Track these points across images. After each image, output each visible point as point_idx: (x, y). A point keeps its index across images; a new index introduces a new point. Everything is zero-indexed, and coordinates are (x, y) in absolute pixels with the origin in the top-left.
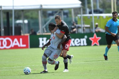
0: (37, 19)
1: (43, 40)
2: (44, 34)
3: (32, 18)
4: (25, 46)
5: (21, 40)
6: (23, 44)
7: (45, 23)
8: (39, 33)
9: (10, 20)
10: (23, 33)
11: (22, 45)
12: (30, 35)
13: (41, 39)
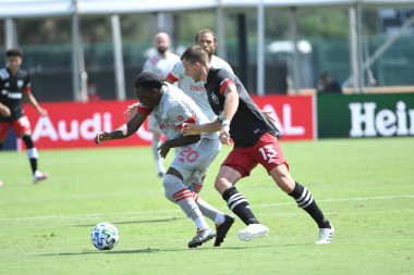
0: (343, 38)
1: (363, 112)
2: (366, 90)
3: (326, 36)
4: (300, 130)
5: (287, 110)
7: (372, 51)
8: (351, 86)
9: (250, 40)
10: (294, 88)
11: (289, 129)
12: (319, 94)
13: (355, 108)
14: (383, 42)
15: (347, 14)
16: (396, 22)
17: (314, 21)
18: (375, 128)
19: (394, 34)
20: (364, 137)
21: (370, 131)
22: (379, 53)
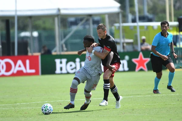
0: (52, 30)
1: (61, 63)
2: (63, 53)
3: (45, 29)
4: (33, 71)
5: (28, 62)
6: (31, 68)
7: (65, 36)
8: (55, 51)
9: (11, 31)
10: (31, 52)
11: (29, 71)
12: (42, 55)
13: (58, 61)
14: (69, 32)
16: (75, 23)
18: (66, 70)
20: (61, 74)
21: (64, 71)
22: (68, 37)
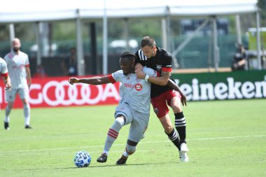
9: (98, 39)
15: (160, 22)
16: (192, 28)
17: (140, 27)
19: (190, 35)
